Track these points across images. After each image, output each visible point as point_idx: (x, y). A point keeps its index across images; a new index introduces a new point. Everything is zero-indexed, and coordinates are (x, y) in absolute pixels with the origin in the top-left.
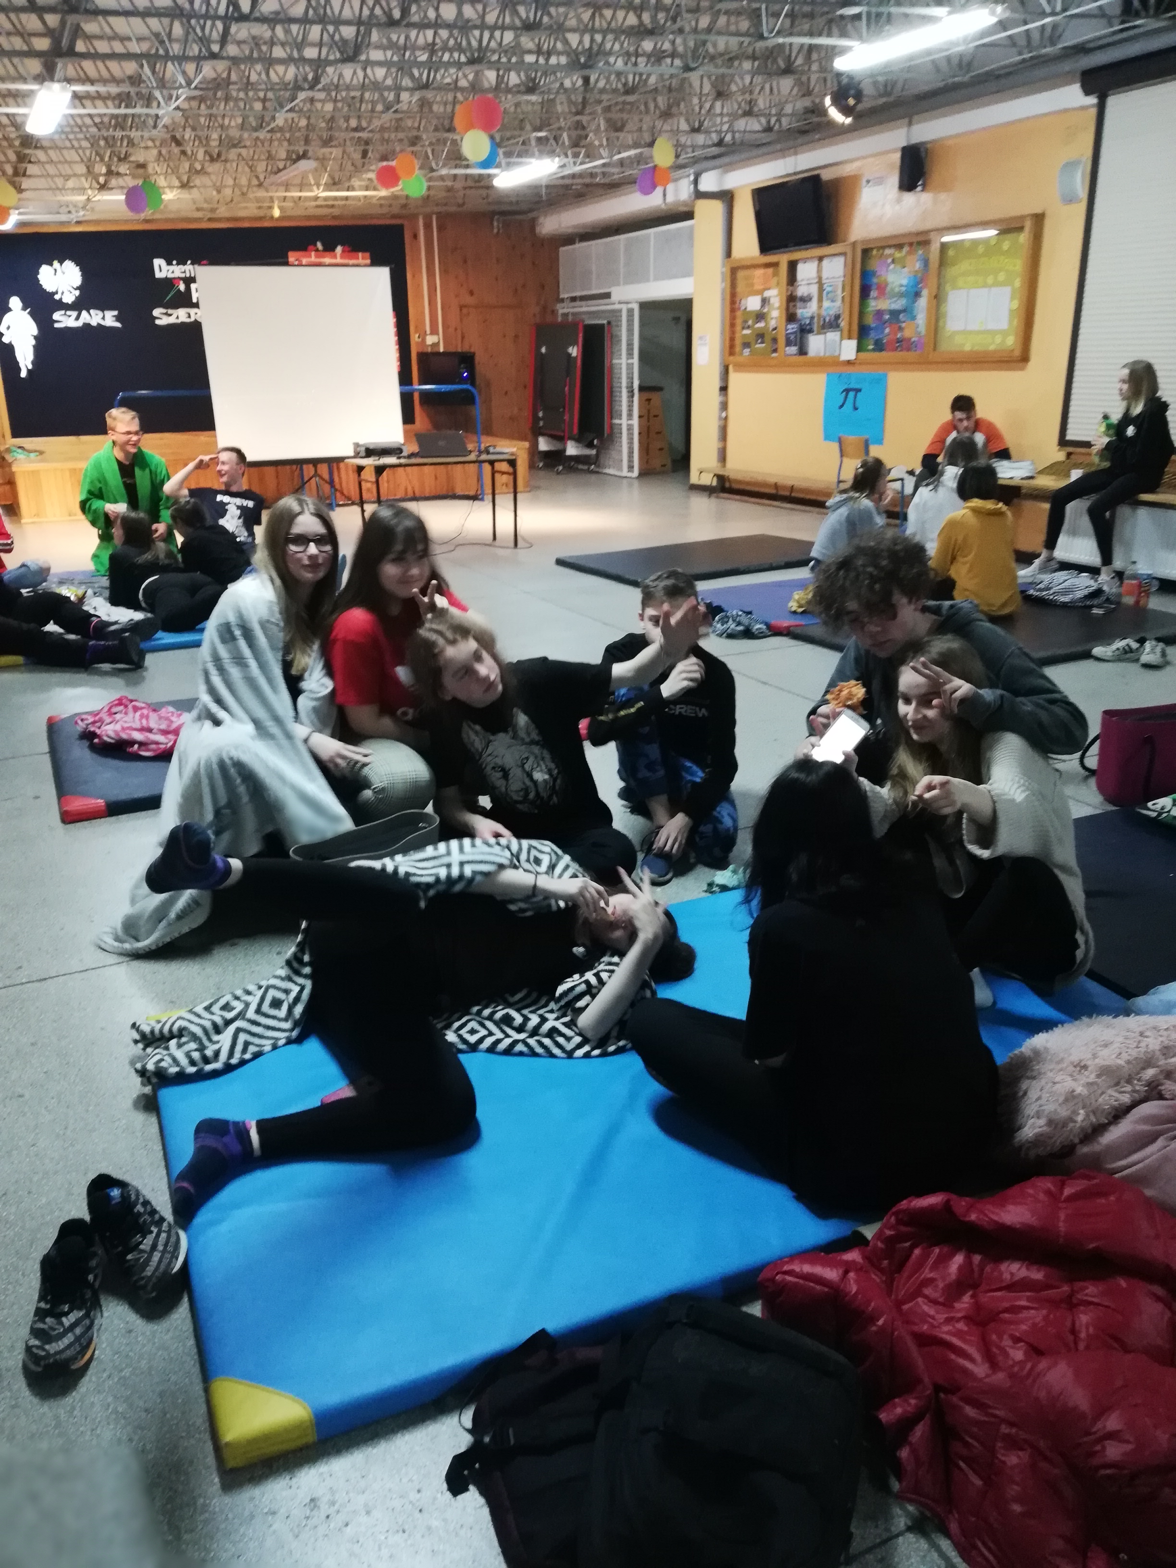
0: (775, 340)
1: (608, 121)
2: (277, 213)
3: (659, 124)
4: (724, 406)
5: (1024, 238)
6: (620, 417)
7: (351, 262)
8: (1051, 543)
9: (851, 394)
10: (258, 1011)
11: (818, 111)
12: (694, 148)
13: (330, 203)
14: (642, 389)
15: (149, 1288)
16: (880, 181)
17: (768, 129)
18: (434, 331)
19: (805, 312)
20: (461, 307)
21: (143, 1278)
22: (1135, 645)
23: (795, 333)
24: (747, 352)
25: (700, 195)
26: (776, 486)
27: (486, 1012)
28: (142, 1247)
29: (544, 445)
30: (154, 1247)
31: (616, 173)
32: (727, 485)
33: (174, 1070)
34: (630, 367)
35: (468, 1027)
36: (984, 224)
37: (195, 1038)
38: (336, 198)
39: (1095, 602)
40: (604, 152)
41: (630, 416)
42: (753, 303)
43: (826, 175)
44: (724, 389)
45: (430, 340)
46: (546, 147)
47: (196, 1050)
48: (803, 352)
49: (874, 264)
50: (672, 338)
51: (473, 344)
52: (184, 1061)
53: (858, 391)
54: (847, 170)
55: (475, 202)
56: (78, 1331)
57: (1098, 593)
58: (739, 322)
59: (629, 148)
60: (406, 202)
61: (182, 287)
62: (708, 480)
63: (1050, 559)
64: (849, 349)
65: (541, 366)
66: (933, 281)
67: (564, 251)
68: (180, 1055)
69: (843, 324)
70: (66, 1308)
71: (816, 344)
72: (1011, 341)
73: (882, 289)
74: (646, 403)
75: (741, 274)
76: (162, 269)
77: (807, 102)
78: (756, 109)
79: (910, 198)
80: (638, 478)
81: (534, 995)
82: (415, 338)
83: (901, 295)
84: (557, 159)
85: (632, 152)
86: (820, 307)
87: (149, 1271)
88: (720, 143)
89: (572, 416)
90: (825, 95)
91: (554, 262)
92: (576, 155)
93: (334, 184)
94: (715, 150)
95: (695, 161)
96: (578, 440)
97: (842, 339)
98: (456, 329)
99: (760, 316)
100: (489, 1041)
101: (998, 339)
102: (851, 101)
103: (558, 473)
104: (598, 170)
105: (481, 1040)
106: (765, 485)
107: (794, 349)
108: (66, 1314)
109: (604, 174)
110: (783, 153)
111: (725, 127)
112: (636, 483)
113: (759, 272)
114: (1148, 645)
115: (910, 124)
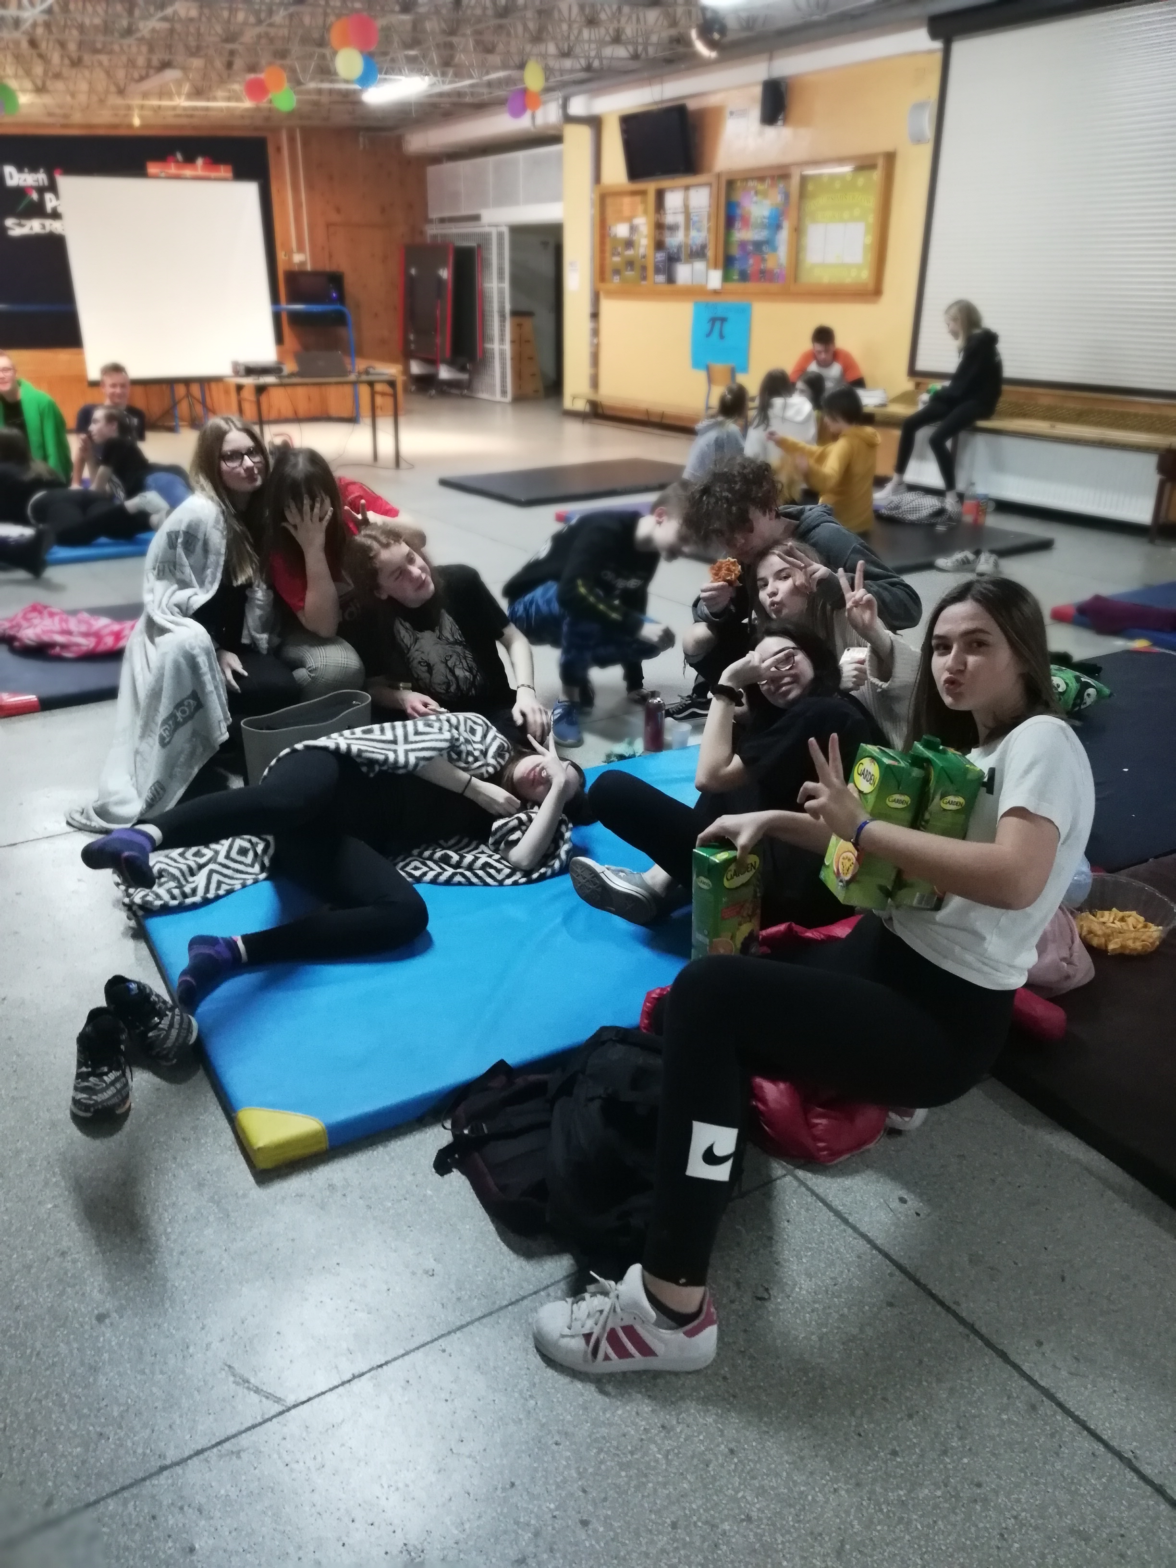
0: (644, 268)
1: (478, 43)
2: (137, 122)
3: (528, 47)
4: (596, 332)
5: (876, 176)
6: (491, 340)
7: (213, 174)
8: (901, 466)
9: (718, 324)
10: (228, 857)
11: (682, 41)
12: (562, 72)
13: (189, 113)
14: (515, 313)
15: (171, 1056)
16: (742, 113)
17: (635, 57)
18: (301, 249)
19: (675, 240)
20: (328, 225)
21: (165, 1049)
22: (971, 556)
23: (662, 261)
24: (616, 279)
25: (569, 119)
26: (647, 412)
27: (427, 854)
28: (161, 1026)
29: (416, 368)
30: (171, 1025)
31: (485, 94)
32: (600, 411)
33: (158, 903)
34: (501, 292)
35: (413, 864)
36: (841, 160)
37: (174, 878)
38: (195, 109)
39: (939, 520)
40: (475, 73)
41: (502, 340)
42: (621, 230)
43: (692, 105)
44: (595, 315)
45: (298, 258)
46: (416, 65)
47: (176, 887)
48: (671, 279)
49: (739, 196)
50: (544, 264)
51: (342, 263)
52: (166, 897)
53: (723, 320)
54: (712, 101)
55: (341, 118)
56: (118, 1085)
57: (941, 512)
58: (608, 248)
59: (496, 69)
60: (270, 115)
61: (35, 196)
62: (581, 405)
63: (901, 483)
64: (715, 279)
65: (410, 287)
66: (793, 213)
67: (432, 171)
68: (162, 891)
69: (710, 253)
70: (106, 1069)
71: (684, 273)
72: (865, 275)
73: (746, 222)
74: (518, 328)
75: (609, 201)
76: (14, 177)
77: (673, 32)
78: (623, 37)
79: (771, 132)
80: (509, 403)
81: (465, 841)
82: (281, 256)
83: (763, 226)
84: (427, 78)
85: (501, 74)
86: (687, 234)
87: (169, 1043)
88: (588, 68)
89: (444, 340)
90: (690, 27)
91: (421, 182)
92: (444, 74)
93: (198, 93)
94: (583, 75)
95: (563, 85)
96: (452, 363)
97: (708, 268)
98: (323, 248)
99: (629, 244)
100: (431, 875)
101: (854, 273)
102: (716, 36)
103: (431, 397)
104: (467, 90)
105: (425, 874)
106: (636, 411)
107: (661, 278)
108: (106, 1074)
109: (472, 94)
110: (649, 80)
111: (593, 54)
112: (509, 409)
113: (627, 200)
114: (983, 557)
115: (771, 59)
